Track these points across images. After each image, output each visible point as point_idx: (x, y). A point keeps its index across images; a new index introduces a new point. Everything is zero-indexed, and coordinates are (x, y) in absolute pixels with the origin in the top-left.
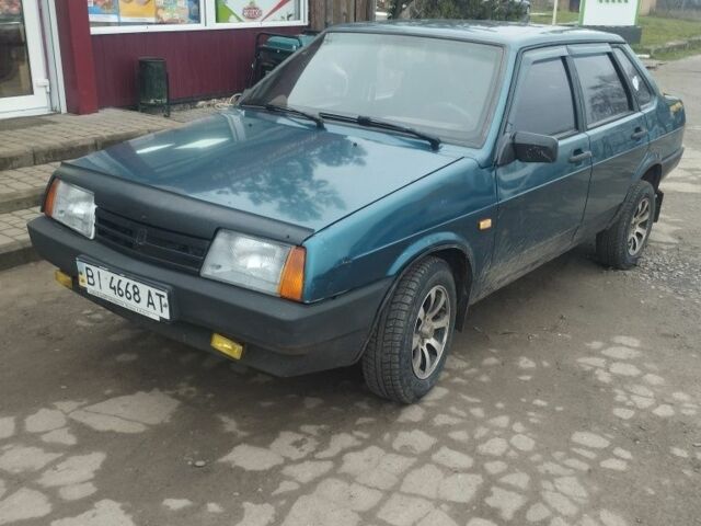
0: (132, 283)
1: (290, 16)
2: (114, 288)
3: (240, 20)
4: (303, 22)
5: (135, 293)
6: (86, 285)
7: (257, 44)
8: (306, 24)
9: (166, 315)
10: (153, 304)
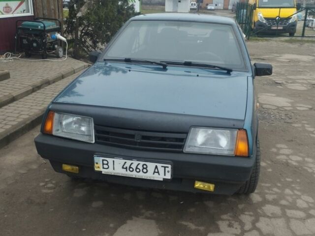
0: (142, 163)
1: (24, 10)
2: (126, 168)
3: (3, 14)
4: (31, 14)
5: (144, 168)
6: (101, 169)
7: (17, 26)
8: (33, 15)
9: (168, 176)
10: (158, 172)
